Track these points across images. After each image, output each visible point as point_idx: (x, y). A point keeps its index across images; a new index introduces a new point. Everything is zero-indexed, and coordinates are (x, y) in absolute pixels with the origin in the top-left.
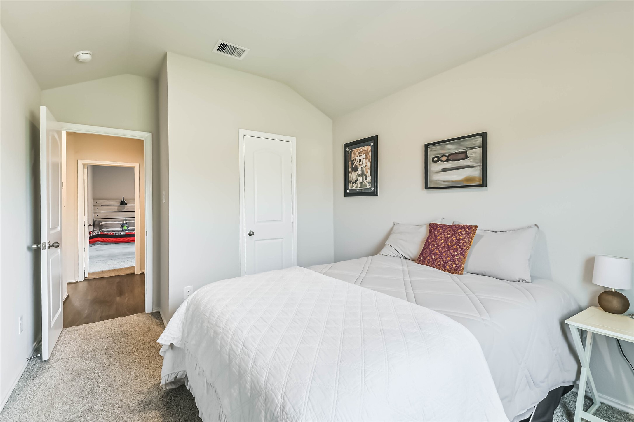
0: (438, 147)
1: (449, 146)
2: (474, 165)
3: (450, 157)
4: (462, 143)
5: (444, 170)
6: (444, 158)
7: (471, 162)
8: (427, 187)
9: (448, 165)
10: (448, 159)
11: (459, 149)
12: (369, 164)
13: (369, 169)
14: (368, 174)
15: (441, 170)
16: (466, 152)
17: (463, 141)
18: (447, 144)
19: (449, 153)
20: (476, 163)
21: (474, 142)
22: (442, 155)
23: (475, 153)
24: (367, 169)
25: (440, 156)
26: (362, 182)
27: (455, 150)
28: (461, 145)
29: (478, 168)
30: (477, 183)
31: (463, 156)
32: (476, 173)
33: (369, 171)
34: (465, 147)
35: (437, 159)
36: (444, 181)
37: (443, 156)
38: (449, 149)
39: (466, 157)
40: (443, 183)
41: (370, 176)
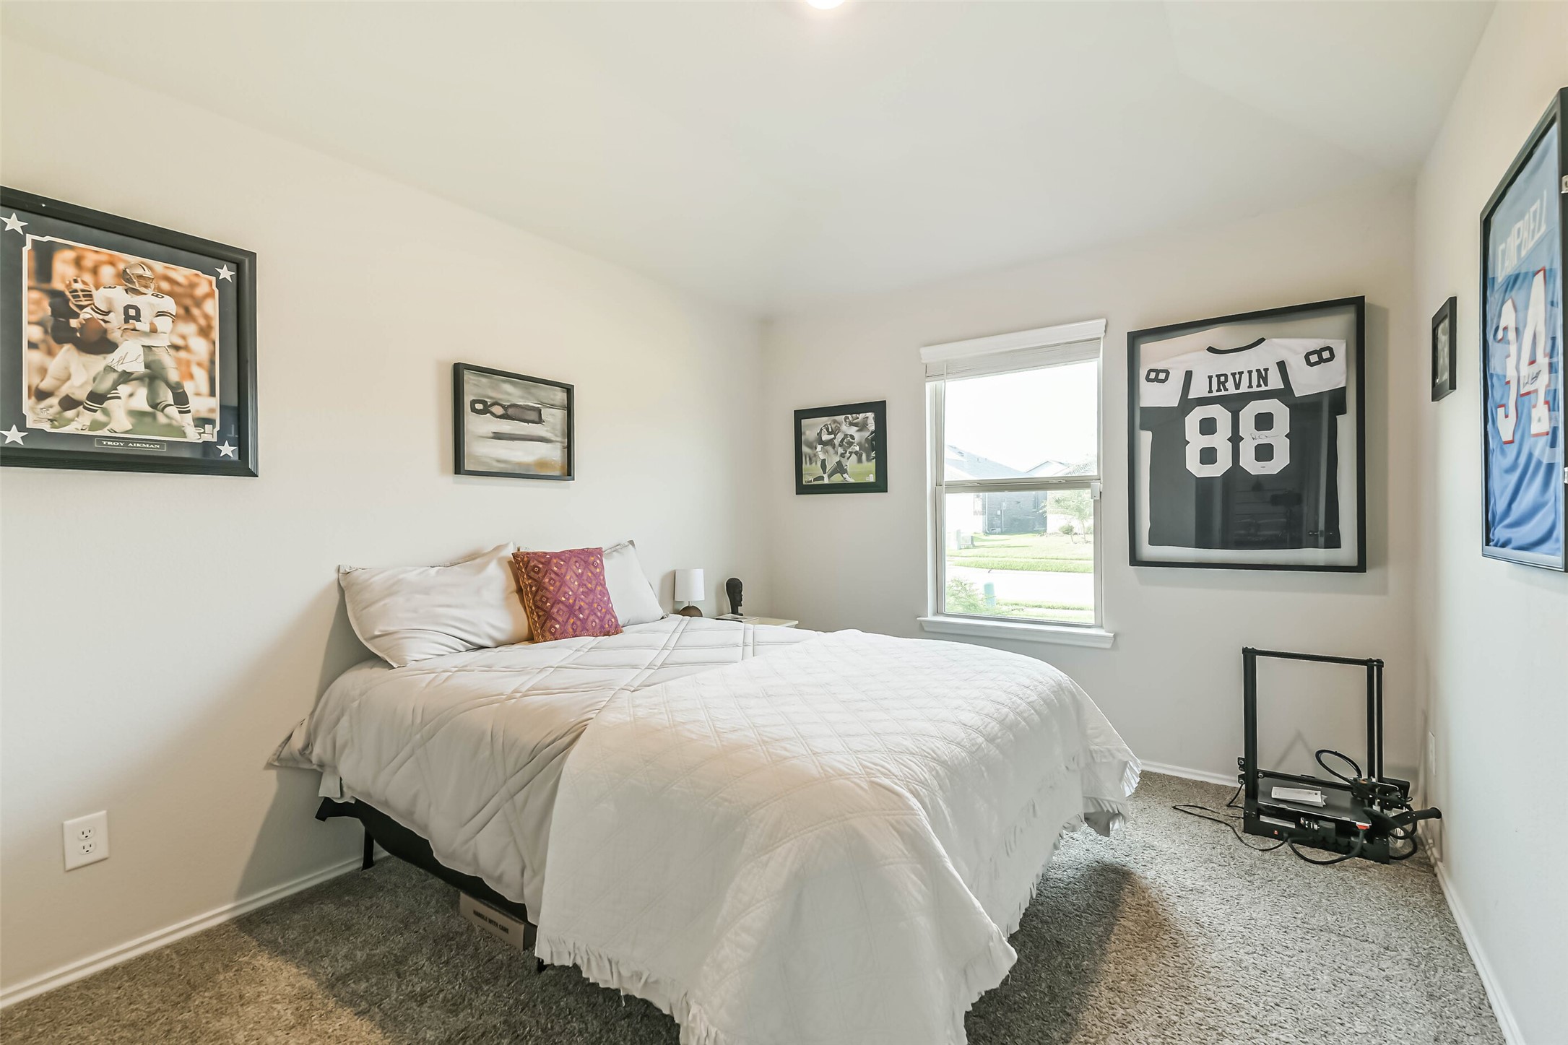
0: (484, 380)
1: (508, 387)
2: (552, 439)
3: (510, 411)
4: (533, 391)
5: (498, 436)
6: (498, 410)
7: (547, 431)
8: (459, 468)
9: (507, 427)
10: (507, 414)
11: (527, 399)
12: (200, 347)
13: (199, 365)
14: (197, 385)
15: (491, 435)
16: (539, 411)
17: (535, 386)
18: (504, 381)
19: (508, 401)
20: (556, 436)
21: (552, 397)
22: (494, 401)
23: (554, 417)
24: (188, 363)
25: (489, 401)
26: (146, 408)
27: (520, 400)
28: (530, 393)
29: (559, 446)
30: (557, 473)
31: (533, 416)
32: (554, 453)
33: (201, 376)
34: (538, 400)
35: (482, 408)
36: (498, 461)
37: (496, 404)
38: (509, 394)
39: (540, 421)
40: (495, 464)
41: (212, 394)
